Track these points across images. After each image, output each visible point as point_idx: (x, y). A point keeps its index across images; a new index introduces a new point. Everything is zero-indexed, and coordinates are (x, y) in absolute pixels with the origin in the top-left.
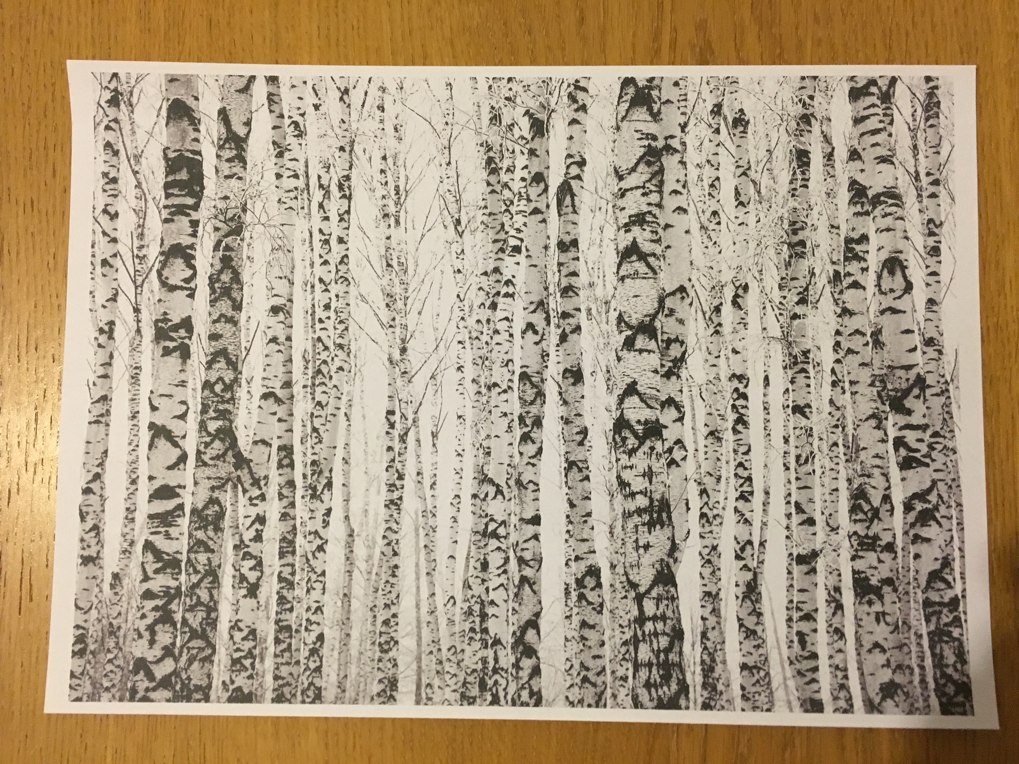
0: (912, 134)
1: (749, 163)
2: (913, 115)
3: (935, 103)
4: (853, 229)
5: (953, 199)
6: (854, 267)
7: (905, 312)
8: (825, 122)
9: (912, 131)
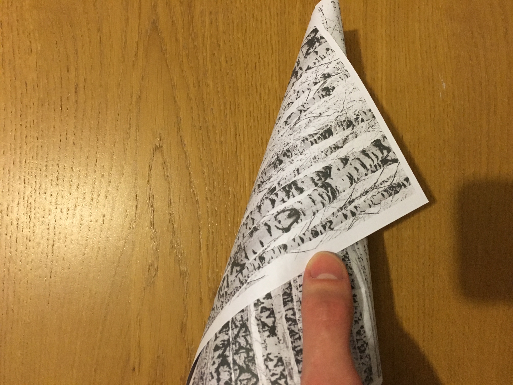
0: (373, 186)
1: (308, 109)
2: (383, 181)
3: (396, 190)
4: (303, 182)
5: (349, 228)
6: (282, 195)
7: (271, 235)
8: (354, 135)
9: (375, 186)
